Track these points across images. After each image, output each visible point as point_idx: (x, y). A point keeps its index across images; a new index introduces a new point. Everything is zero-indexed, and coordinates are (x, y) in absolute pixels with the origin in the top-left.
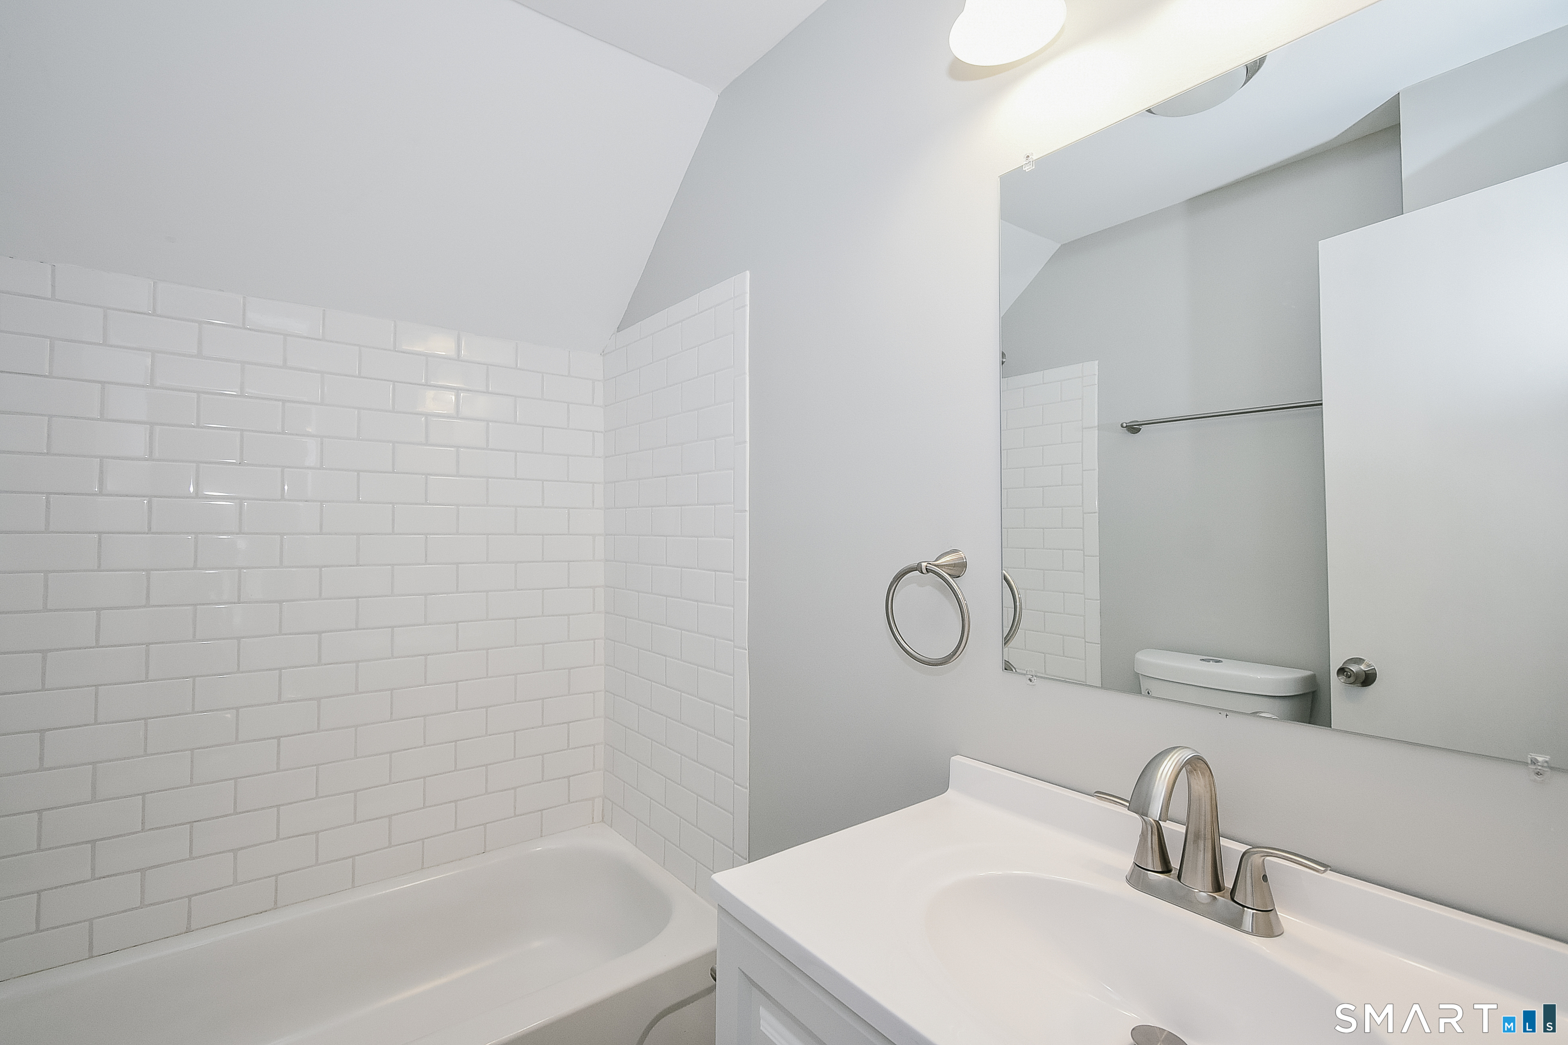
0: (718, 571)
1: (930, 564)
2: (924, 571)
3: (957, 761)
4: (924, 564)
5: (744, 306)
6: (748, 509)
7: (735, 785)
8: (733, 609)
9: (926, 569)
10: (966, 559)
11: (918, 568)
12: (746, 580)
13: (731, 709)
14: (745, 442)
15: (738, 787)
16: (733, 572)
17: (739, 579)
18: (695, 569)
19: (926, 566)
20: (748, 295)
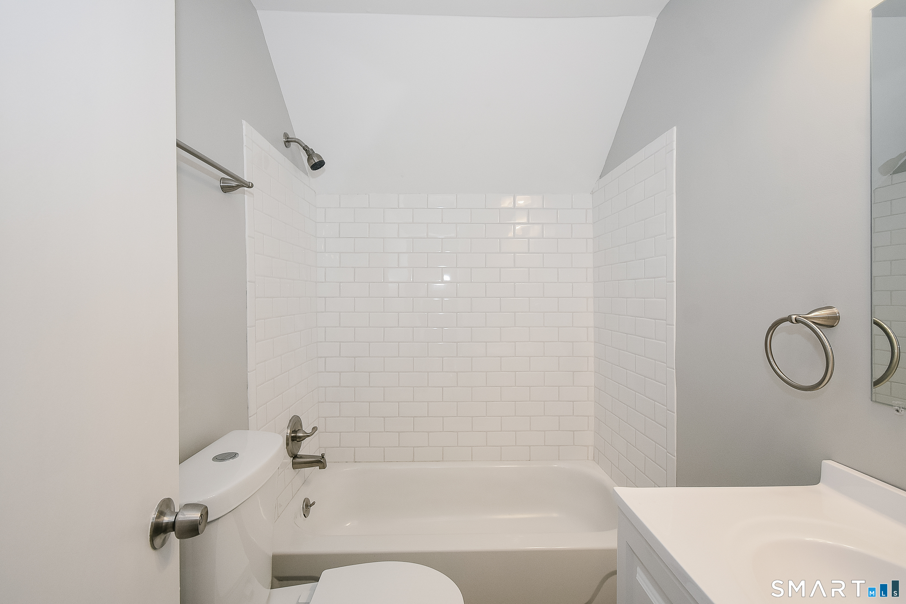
0: (657, 319)
1: (800, 316)
2: (794, 321)
3: (826, 463)
4: (794, 317)
5: (672, 150)
6: (675, 280)
7: (668, 453)
8: (666, 343)
9: (795, 320)
10: (839, 314)
11: (789, 319)
12: (673, 325)
13: (665, 406)
14: (673, 238)
15: (669, 454)
16: (666, 320)
17: (669, 325)
18: (643, 318)
19: (796, 318)
20: (675, 143)
